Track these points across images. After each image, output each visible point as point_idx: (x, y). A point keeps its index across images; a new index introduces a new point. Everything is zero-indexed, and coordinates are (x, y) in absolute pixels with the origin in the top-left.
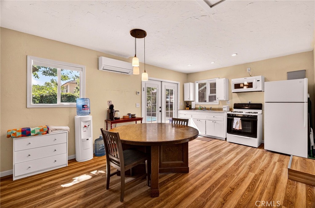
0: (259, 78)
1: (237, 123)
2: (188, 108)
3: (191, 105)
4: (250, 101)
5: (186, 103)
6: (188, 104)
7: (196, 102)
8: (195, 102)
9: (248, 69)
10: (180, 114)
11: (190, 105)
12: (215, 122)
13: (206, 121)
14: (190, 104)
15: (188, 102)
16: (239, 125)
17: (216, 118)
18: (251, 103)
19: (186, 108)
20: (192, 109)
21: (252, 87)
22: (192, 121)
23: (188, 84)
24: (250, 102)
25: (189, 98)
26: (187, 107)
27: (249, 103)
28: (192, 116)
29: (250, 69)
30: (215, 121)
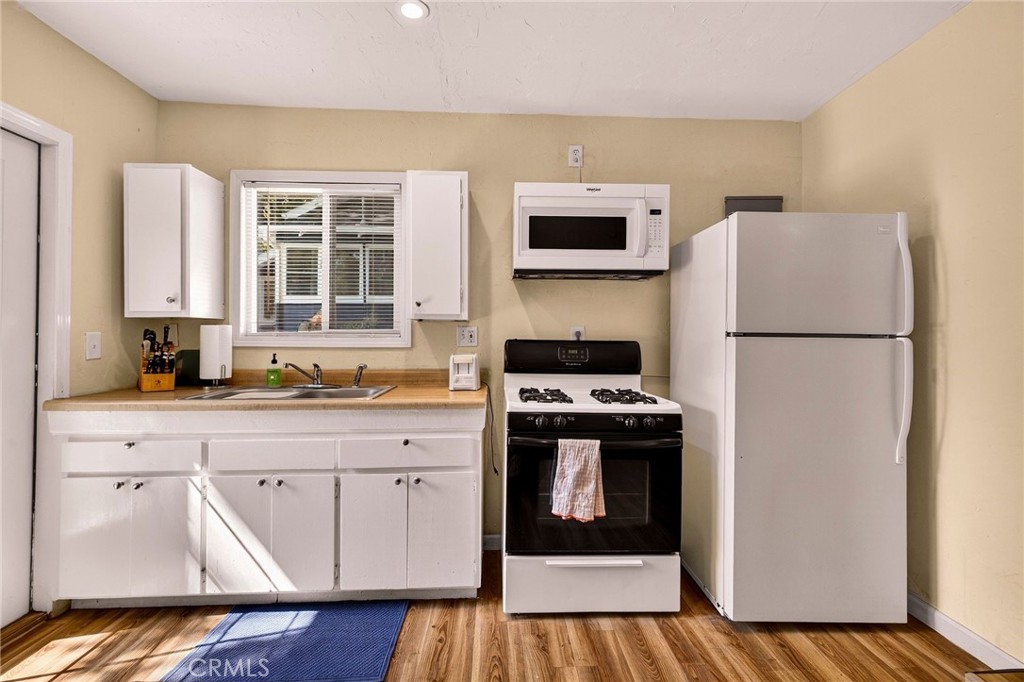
0: (660, 194)
1: (580, 480)
2: (168, 379)
3: (197, 353)
4: (581, 329)
5: (149, 335)
6: (168, 344)
7: (242, 330)
8: (229, 328)
9: (572, 148)
10: (72, 439)
11: (181, 354)
12: (410, 479)
13: (341, 476)
14: (180, 342)
15: (168, 324)
16: (590, 488)
17: (422, 447)
18: (582, 339)
19: (149, 381)
20: (209, 383)
21: (623, 247)
22: (212, 494)
23: (169, 173)
24: (578, 334)
25: (174, 290)
26: (156, 366)
27: (575, 339)
28: (205, 447)
29: (580, 154)
30: (414, 476)
